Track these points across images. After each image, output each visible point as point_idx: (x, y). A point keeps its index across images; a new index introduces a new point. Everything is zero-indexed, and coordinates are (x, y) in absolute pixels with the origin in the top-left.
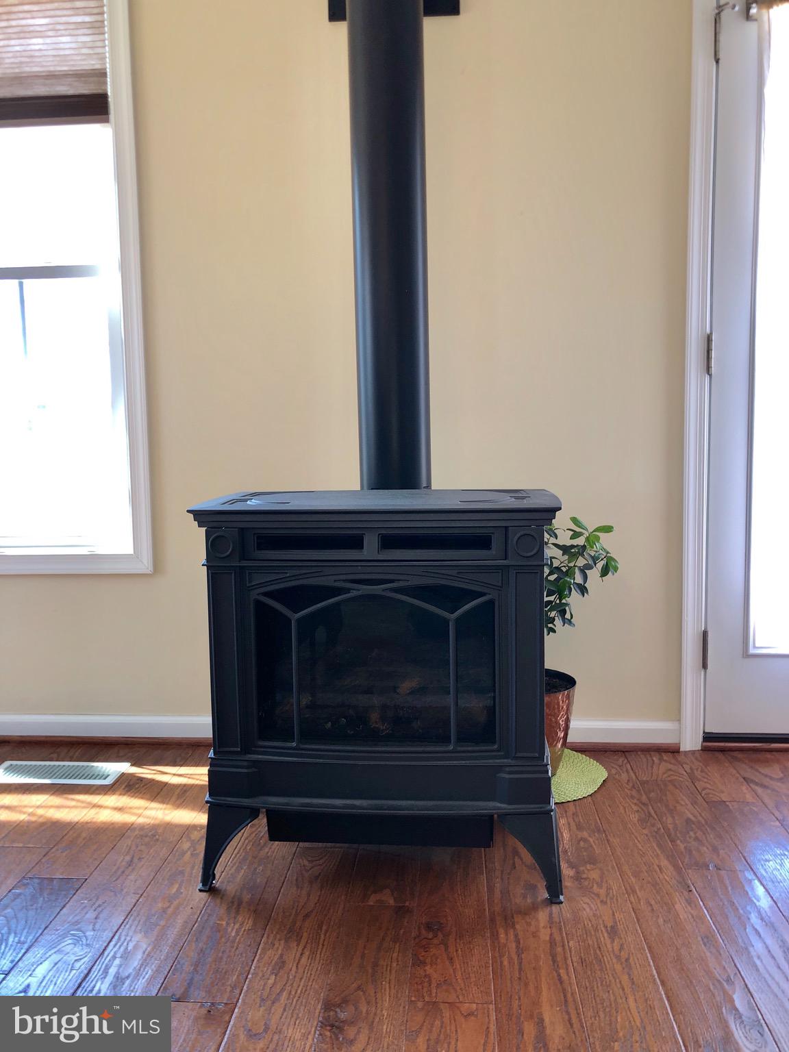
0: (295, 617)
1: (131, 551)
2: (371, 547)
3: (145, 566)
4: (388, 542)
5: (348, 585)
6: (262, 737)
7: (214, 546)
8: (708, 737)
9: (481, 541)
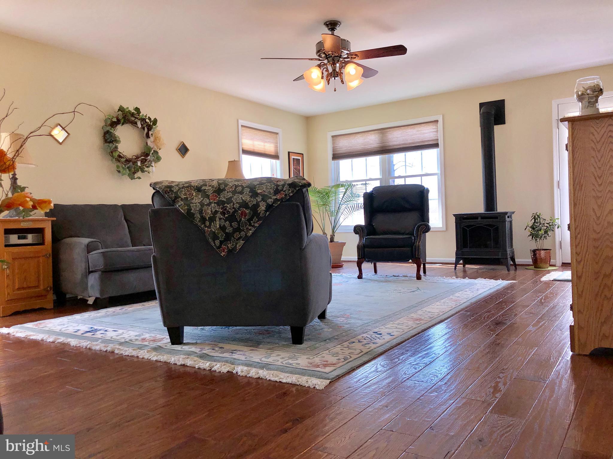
0: (468, 229)
1: (442, 226)
2: (479, 219)
3: (444, 229)
4: (482, 218)
5: (476, 225)
6: (464, 248)
7: (456, 219)
8: (563, 263)
9: (496, 218)
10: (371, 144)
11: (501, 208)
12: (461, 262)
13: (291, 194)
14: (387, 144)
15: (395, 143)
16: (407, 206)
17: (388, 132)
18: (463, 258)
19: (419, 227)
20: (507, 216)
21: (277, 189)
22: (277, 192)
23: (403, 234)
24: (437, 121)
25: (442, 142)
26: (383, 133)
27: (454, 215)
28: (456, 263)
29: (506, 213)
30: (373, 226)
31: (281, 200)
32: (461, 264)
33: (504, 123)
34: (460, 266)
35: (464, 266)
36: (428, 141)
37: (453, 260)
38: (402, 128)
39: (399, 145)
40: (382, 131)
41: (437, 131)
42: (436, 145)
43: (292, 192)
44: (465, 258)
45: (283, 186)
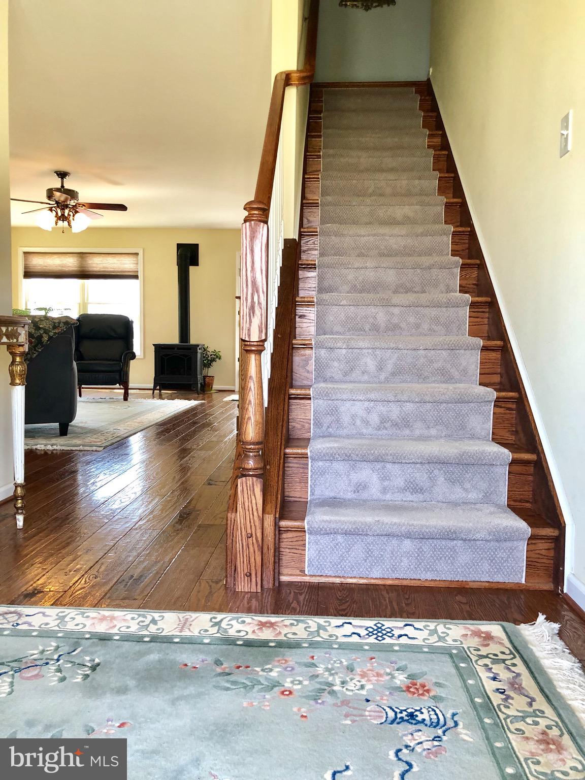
0: (166, 358)
1: (140, 355)
2: (176, 349)
3: (142, 357)
4: (178, 349)
5: (173, 354)
6: (161, 374)
7: (155, 348)
9: (190, 349)
10: (69, 267)
11: (193, 341)
12: (158, 388)
13: (65, 330)
14: (87, 269)
15: (95, 269)
16: (113, 334)
17: (88, 256)
18: (160, 383)
19: (127, 354)
20: (198, 348)
21: (54, 325)
22: (55, 327)
23: (110, 360)
24: (137, 254)
25: (142, 275)
26: (82, 258)
27: (153, 345)
28: (154, 389)
29: (198, 346)
30: (80, 352)
31: (58, 333)
32: (157, 390)
33: (198, 265)
34: (157, 392)
35: (160, 391)
36: (129, 271)
37: (151, 386)
38: (102, 255)
39: (99, 271)
40: (82, 255)
41: (137, 264)
42: (136, 277)
43: (66, 328)
44: (162, 383)
45: (59, 323)
